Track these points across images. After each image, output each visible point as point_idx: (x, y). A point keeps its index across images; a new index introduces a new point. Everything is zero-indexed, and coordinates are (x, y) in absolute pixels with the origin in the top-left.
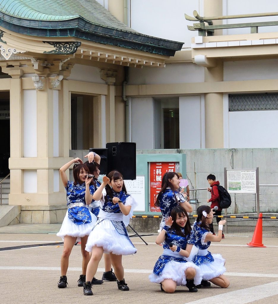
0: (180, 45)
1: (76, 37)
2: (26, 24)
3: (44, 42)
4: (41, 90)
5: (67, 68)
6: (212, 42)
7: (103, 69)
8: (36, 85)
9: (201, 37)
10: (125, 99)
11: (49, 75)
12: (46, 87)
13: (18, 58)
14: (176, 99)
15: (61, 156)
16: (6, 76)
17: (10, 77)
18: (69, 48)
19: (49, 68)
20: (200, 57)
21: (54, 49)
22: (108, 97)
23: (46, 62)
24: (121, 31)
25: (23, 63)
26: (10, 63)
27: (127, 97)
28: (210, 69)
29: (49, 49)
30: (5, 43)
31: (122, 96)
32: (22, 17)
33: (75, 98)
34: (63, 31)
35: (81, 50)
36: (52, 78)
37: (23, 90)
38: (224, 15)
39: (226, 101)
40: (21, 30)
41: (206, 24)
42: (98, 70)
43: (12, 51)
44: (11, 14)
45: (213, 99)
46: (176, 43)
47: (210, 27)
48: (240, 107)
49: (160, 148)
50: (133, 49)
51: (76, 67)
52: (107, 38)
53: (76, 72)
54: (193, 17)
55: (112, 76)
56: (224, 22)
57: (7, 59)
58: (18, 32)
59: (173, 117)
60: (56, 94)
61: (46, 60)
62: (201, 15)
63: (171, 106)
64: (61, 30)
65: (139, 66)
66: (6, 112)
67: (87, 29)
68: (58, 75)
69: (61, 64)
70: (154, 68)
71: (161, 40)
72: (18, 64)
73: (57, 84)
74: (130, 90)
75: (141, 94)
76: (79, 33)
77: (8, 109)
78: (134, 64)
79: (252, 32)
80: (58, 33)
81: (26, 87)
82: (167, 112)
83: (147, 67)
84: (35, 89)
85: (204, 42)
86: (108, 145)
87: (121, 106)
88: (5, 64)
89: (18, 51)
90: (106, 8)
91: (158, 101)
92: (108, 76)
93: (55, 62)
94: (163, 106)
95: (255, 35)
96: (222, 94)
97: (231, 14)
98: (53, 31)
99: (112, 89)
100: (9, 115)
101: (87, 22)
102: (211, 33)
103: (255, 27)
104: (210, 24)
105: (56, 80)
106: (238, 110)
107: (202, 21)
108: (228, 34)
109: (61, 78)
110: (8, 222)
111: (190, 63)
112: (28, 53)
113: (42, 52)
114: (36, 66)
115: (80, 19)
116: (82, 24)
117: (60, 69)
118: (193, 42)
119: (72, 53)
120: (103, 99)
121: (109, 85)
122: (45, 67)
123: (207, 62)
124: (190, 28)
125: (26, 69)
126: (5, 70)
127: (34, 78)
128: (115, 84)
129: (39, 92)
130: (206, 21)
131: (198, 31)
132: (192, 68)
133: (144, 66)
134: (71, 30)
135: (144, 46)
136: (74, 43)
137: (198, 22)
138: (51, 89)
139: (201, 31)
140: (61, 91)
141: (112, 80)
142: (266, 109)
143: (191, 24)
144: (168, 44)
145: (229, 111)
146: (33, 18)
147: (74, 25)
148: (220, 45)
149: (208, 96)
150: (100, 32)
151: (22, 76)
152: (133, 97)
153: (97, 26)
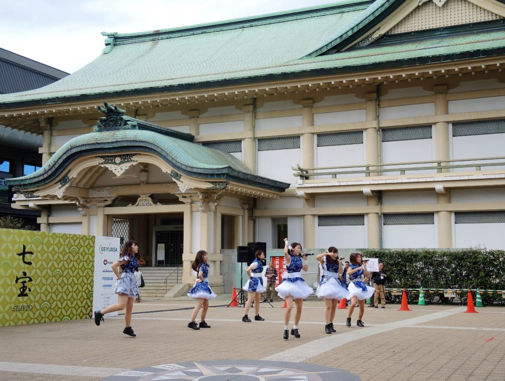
0: (288, 185)
1: (226, 179)
2: (195, 170)
3: (206, 182)
4: (203, 212)
5: (219, 198)
6: (308, 183)
7: (241, 199)
8: (200, 209)
9: (302, 180)
10: (254, 218)
11: (208, 203)
12: (206, 210)
13: (189, 192)
14: (285, 218)
15: (215, 253)
16: (182, 203)
17: (184, 203)
18: (222, 185)
19: (208, 198)
20: (301, 193)
21: (213, 186)
22: (243, 216)
23: (207, 195)
24: (254, 176)
25: (192, 195)
26: (184, 195)
27: (255, 217)
28: (307, 200)
29: (210, 186)
30: (182, 182)
31: (252, 217)
32: (193, 166)
33: (223, 217)
34: (219, 175)
35: (229, 187)
36: (210, 204)
37: (192, 212)
38: (315, 167)
39: (316, 220)
40: (192, 174)
41: (305, 172)
42: (238, 200)
43: (186, 187)
44: (186, 164)
45: (309, 219)
46: (286, 184)
47: (307, 174)
48: (325, 224)
49: (275, 248)
50: (261, 187)
51: (225, 198)
52: (245, 180)
53: (225, 201)
54: (297, 168)
55: (246, 204)
56: (315, 171)
57: (183, 192)
58: (190, 175)
59: (282, 229)
60: (212, 214)
61: (206, 193)
62: (302, 167)
63: (282, 223)
64: (217, 174)
65: (263, 198)
66: (181, 226)
67: (233, 174)
68: (214, 202)
69: (216, 196)
70: (273, 199)
71: (277, 182)
72: (189, 195)
73: (213, 208)
74: (257, 213)
75: (264, 215)
76: (228, 176)
77: (183, 224)
78: (260, 196)
79: (332, 178)
80: (215, 176)
81: (193, 210)
82: (279, 226)
83: (268, 198)
84: (199, 211)
85: (303, 183)
86: (249, 244)
87: (252, 222)
88: (181, 196)
89: (190, 187)
90: (243, 162)
91: (274, 219)
92: (244, 204)
93: (212, 195)
94: (277, 223)
95: (335, 179)
96: (314, 215)
97: (319, 166)
98: (212, 175)
99: (246, 212)
100: (183, 227)
101: (233, 170)
102: (307, 178)
103: (335, 175)
104: (307, 172)
105: (212, 205)
106: (324, 225)
107: (302, 170)
108: (317, 179)
109: (216, 204)
110: (182, 294)
111: (294, 196)
112: (196, 189)
113: (205, 188)
114: (201, 197)
115: (229, 167)
116: (231, 170)
117: (215, 198)
118: (297, 183)
119: (224, 188)
120: (241, 218)
121: (244, 210)
122: (206, 198)
123: (305, 196)
124: (295, 175)
125: (194, 198)
126: (181, 199)
127: (199, 204)
128: (248, 209)
129: (203, 213)
130: (304, 170)
131: (299, 177)
132: (296, 200)
133: (267, 198)
134: (223, 174)
135: (267, 185)
136: (225, 182)
137: (300, 171)
138: (209, 211)
139: (301, 176)
140: (215, 213)
141: (247, 206)
142: (341, 225)
143: (296, 172)
144: (281, 184)
145: (319, 226)
146: (200, 167)
147: (225, 171)
148: (313, 185)
149: (306, 217)
150: (241, 176)
151: (192, 203)
152: (259, 217)
153: (239, 172)
